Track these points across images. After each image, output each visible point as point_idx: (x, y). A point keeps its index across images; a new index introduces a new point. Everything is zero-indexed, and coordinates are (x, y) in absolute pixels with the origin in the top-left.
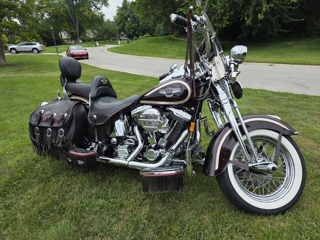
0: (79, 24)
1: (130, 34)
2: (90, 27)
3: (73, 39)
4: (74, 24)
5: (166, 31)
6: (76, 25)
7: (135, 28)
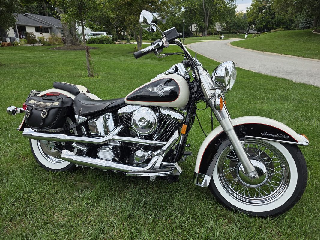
0: (210, 17)
1: (261, 27)
2: (219, 20)
3: (201, 31)
4: (206, 17)
5: (306, 24)
7: (269, 20)
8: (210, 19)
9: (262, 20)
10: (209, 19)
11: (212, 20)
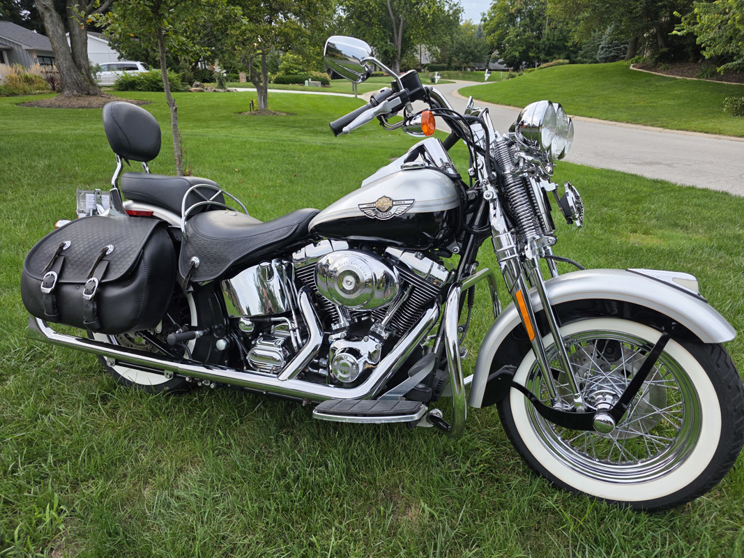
0: (404, 32)
1: (515, 57)
2: (425, 39)
4: (395, 31)
5: (611, 52)
6: (398, 34)
7: (531, 41)
8: (406, 35)
9: (517, 41)
10: (403, 37)
11: (409, 38)
